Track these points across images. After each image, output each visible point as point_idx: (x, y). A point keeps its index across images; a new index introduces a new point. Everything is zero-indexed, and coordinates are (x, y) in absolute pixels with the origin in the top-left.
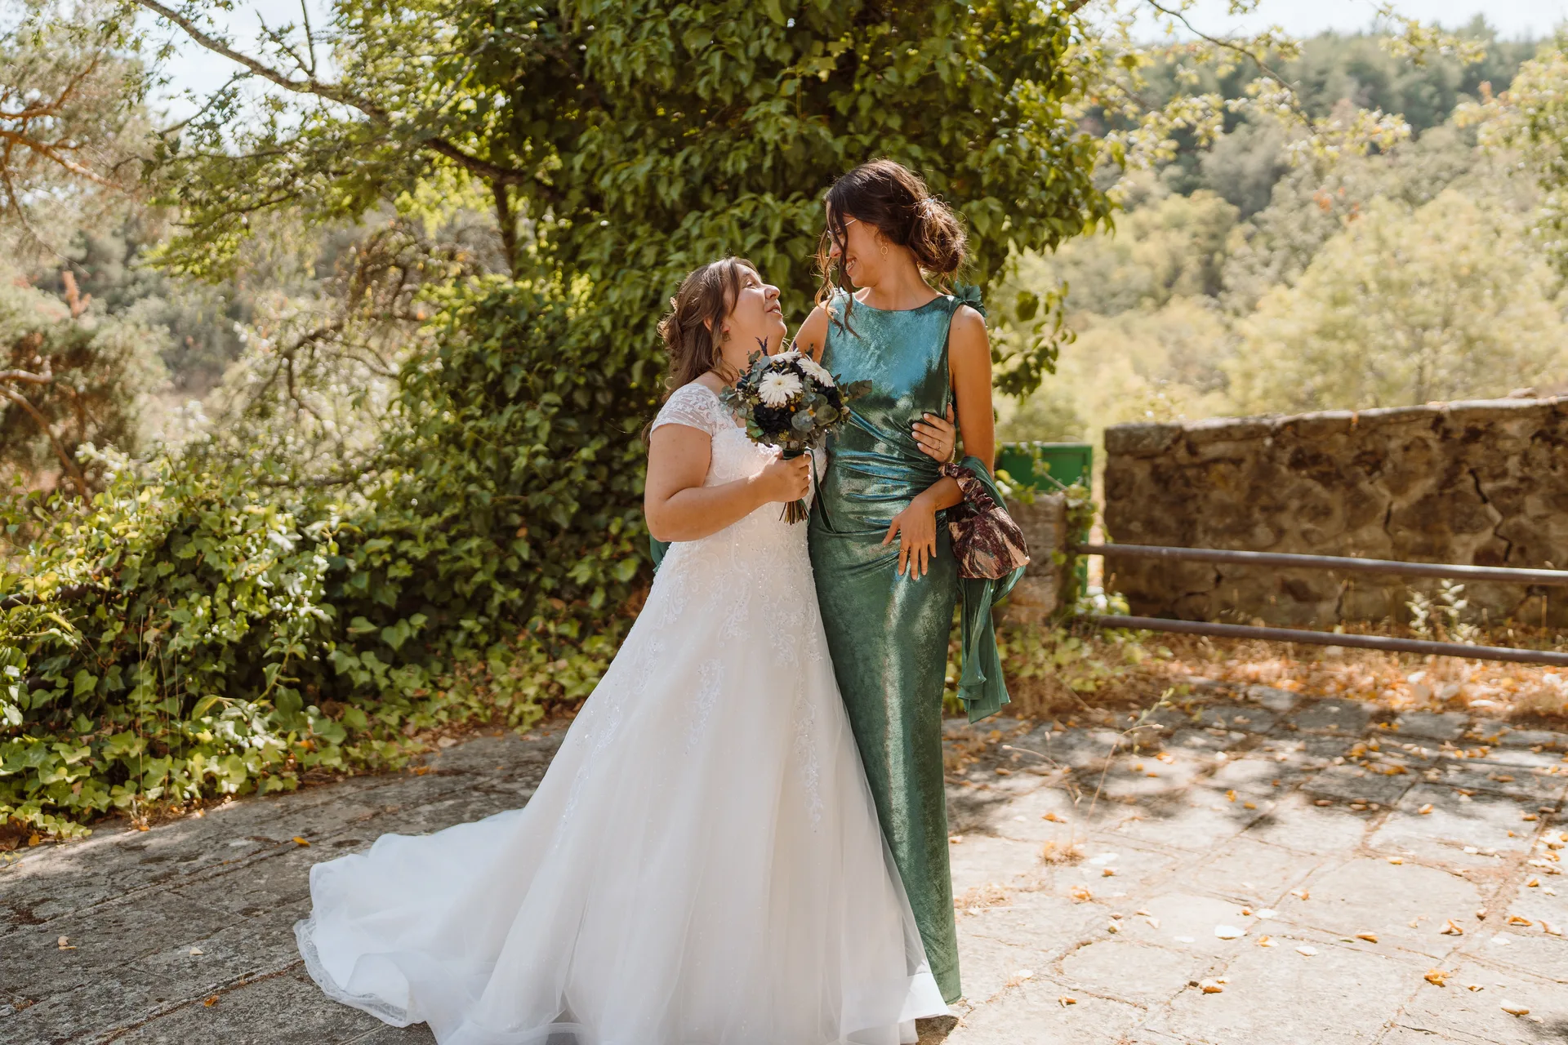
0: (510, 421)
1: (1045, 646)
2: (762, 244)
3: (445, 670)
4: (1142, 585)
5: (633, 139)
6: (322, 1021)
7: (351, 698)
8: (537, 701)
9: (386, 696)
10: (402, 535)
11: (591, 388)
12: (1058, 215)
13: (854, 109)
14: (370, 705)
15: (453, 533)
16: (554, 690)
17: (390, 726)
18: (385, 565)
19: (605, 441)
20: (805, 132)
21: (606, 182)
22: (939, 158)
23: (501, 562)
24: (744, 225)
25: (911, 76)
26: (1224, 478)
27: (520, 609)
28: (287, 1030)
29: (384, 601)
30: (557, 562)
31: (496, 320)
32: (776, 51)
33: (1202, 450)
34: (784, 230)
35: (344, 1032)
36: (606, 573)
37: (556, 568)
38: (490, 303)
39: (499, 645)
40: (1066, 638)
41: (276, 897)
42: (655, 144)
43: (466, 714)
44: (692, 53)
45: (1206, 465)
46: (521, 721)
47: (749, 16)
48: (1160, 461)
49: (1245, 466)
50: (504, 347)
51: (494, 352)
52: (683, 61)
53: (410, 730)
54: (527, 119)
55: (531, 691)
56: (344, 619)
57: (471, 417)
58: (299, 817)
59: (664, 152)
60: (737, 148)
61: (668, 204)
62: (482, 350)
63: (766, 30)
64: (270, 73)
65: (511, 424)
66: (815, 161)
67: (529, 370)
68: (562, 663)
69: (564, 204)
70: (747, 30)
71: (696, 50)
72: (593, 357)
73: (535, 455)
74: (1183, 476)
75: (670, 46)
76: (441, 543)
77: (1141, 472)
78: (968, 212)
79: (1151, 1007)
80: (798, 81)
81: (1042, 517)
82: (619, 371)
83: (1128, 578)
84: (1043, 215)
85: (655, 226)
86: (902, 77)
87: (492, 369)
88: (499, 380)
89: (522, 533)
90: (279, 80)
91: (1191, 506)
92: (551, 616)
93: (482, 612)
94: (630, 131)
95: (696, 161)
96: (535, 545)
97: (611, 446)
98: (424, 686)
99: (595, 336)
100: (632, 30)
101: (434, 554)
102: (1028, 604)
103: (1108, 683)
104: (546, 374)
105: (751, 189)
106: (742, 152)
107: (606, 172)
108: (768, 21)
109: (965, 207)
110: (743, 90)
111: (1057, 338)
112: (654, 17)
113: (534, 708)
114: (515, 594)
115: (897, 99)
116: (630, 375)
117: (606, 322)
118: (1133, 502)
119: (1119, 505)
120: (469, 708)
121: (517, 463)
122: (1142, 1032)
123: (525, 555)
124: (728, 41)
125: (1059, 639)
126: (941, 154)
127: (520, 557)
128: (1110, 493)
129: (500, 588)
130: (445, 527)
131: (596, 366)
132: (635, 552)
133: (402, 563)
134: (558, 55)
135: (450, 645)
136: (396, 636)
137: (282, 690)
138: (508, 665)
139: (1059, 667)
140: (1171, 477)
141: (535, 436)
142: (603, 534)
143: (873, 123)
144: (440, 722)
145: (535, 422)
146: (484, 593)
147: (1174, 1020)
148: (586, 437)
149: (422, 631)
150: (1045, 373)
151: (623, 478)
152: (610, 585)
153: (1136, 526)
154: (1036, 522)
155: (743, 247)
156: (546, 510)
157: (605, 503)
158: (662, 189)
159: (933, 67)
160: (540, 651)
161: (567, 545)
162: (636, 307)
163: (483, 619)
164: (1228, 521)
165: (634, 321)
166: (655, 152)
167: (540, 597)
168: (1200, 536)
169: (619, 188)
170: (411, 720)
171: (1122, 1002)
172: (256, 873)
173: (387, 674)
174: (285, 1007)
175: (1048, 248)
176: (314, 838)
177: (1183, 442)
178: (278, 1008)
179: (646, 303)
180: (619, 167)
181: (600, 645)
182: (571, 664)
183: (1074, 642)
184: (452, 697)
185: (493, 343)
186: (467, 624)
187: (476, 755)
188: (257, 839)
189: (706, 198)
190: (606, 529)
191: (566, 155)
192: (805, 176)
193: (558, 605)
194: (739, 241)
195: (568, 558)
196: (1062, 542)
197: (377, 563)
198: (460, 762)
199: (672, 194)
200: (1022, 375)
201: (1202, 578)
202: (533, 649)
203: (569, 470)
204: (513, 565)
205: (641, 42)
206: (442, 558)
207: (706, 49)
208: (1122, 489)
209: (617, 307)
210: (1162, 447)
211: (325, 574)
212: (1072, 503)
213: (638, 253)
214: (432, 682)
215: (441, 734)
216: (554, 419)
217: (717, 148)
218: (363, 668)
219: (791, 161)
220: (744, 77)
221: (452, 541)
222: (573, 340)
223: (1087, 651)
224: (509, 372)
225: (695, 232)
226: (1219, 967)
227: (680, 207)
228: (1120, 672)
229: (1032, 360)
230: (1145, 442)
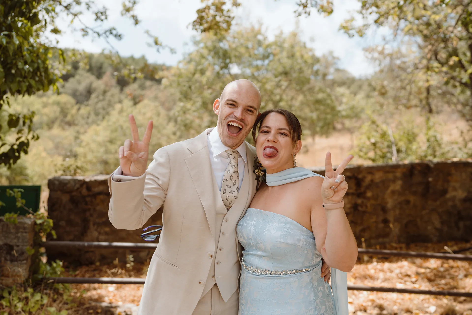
12: (33, 78)
26: (102, 201)
33: (93, 189)
45: (94, 196)
48: (74, 194)
74: (84, 201)
77: (65, 198)
81: (21, 230)
84: (25, 77)
91: (88, 214)
102: (12, 276)
111: (30, 137)
118: (61, 212)
119: (55, 214)
125: (29, 295)
128: (50, 208)
140: (79, 201)
150: (22, 154)
153: (63, 223)
154: (17, 233)
168: (91, 226)
177: (85, 186)
196: (31, 242)
200: (10, 154)
208: (56, 206)
210: (76, 188)
212: (38, 222)
223: (45, 300)
229: (15, 147)
230: (69, 185)
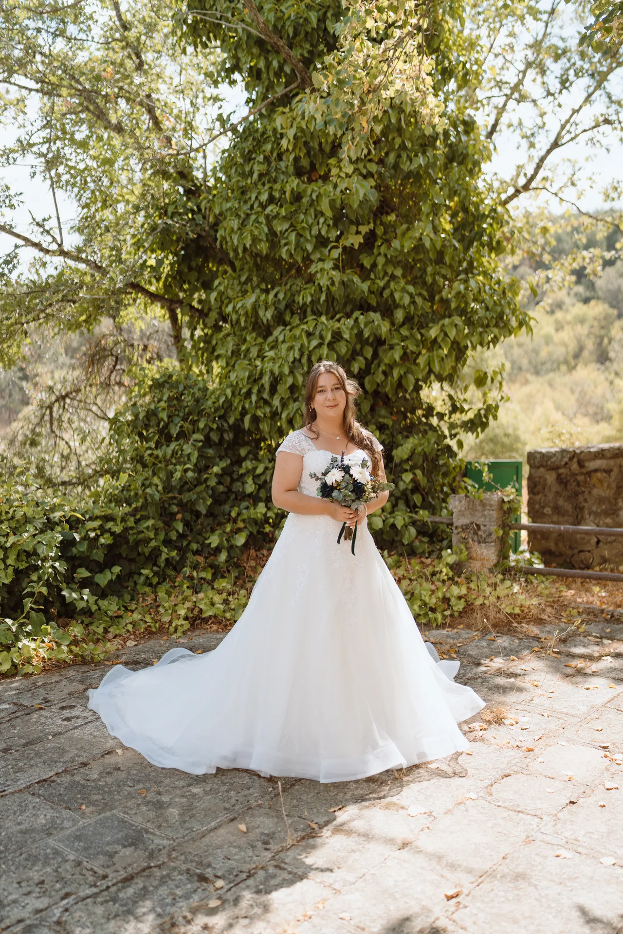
0: (173, 451)
1: (489, 585)
2: (320, 345)
3: (132, 599)
4: (552, 546)
5: (246, 283)
6: (44, 821)
7: (76, 616)
8: (186, 618)
9: (96, 615)
10: (108, 518)
11: (220, 430)
12: (496, 325)
13: (374, 265)
14: (87, 620)
15: (138, 517)
16: (196, 612)
17: (98, 634)
18: (97, 536)
19: (229, 462)
20: (345, 279)
21: (230, 308)
22: (425, 293)
23: (166, 534)
24: (309, 335)
25: (409, 245)
26: (601, 481)
27: (178, 562)
28: (23, 827)
29: (96, 558)
30: (200, 534)
31: (165, 390)
32: (327, 232)
33: (587, 464)
34: (333, 337)
35: (56, 828)
36: (227, 540)
37: (199, 537)
38: (161, 380)
39: (164, 584)
40: (502, 581)
41: (23, 741)
42: (258, 286)
43: (144, 626)
44: (278, 233)
45: (589, 474)
46: (176, 630)
47: (312, 211)
48: (561, 471)
49: (612, 474)
50: (169, 406)
51: (164, 409)
52: (273, 238)
53: (110, 636)
54: (186, 270)
55: (182, 612)
56: (72, 569)
57: (150, 448)
58: (42, 691)
59: (263, 291)
60: (305, 289)
61: (265, 322)
62: (156, 408)
63: (322, 220)
64: (37, 245)
65: (174, 453)
66: (351, 297)
67: (185, 419)
68: (201, 595)
69: (207, 320)
70: (310, 221)
71: (281, 232)
72: (222, 412)
73: (186, 471)
74: (576, 480)
75: (266, 230)
76: (131, 522)
77: (551, 477)
78: (443, 325)
79: (545, 817)
80: (340, 250)
81: (488, 507)
82: (236, 420)
83: (543, 542)
84: (488, 326)
85: (258, 335)
86: (402, 246)
87: (162, 419)
88: (167, 426)
89: (179, 516)
90: (42, 249)
91: (581, 498)
92: (195, 567)
93: (155, 564)
94: (243, 279)
95: (281, 296)
96: (187, 524)
97: (232, 464)
98: (119, 609)
99: (222, 400)
100: (244, 220)
101: (126, 529)
102: (481, 559)
103: (529, 608)
104: (194, 423)
105: (313, 313)
106: (307, 291)
107: (230, 302)
108: (322, 214)
109: (441, 323)
110: (308, 255)
111: (498, 399)
112: (257, 213)
113: (184, 622)
114: (174, 553)
115: (399, 259)
116: (243, 423)
117: (229, 392)
118: (546, 496)
119: (538, 498)
120: (146, 622)
121: (175, 475)
122: (538, 834)
123: (181, 531)
124: (299, 226)
125: (499, 581)
126: (427, 291)
127: (177, 531)
128: (532, 491)
129: (166, 550)
130: (133, 514)
131: (223, 417)
132: (246, 527)
133: (107, 535)
134: (204, 234)
135: (135, 583)
136: (103, 579)
137: (33, 613)
138: (169, 596)
139: (498, 598)
140: (568, 481)
141: (189, 459)
142: (227, 517)
143: (386, 273)
144: (128, 631)
145: (189, 451)
146: (155, 553)
147: (559, 826)
148: (218, 460)
149: (118, 576)
150: (491, 419)
151: (240, 484)
152: (231, 548)
153: (548, 511)
154: (484, 511)
155: (308, 348)
156: (193, 503)
157: (229, 498)
158: (261, 313)
159: (420, 239)
160: (188, 587)
161: (205, 523)
162: (245, 382)
163: (155, 568)
164: (604, 507)
165: (244, 391)
166: (258, 291)
167: (189, 555)
168: (587, 516)
169: (237, 312)
170: (110, 630)
171: (528, 814)
172: (13, 725)
173: (96, 602)
174: (22, 812)
175: (491, 345)
176: (48, 704)
177: (575, 460)
178: (18, 814)
179: (252, 379)
180: (237, 300)
181: (224, 584)
182: (207, 596)
183: (508, 583)
184: (136, 616)
185: (163, 404)
186: (145, 572)
187: (148, 651)
188: (15, 704)
189: (287, 318)
190: (229, 514)
191: (208, 291)
192: (345, 305)
193: (201, 559)
194: (306, 344)
195: (206, 531)
196: (500, 522)
197: (92, 535)
198: (138, 656)
199: (267, 315)
200: (477, 421)
201: (588, 542)
202: (185, 586)
203: (206, 479)
204: (173, 536)
205: (249, 227)
206: (131, 532)
207: (287, 230)
208: (539, 488)
209: (235, 383)
210: (563, 463)
211: (61, 542)
212: (506, 499)
213: (248, 350)
214: (124, 606)
215: (128, 638)
216: (200, 450)
217: (294, 288)
218: (82, 599)
219: (337, 296)
220: (309, 247)
221: (137, 522)
222: (210, 403)
223: (516, 588)
224: (172, 421)
225: (281, 338)
226: (588, 791)
227: (272, 323)
228: (535, 601)
229: (482, 412)
230: (553, 460)
